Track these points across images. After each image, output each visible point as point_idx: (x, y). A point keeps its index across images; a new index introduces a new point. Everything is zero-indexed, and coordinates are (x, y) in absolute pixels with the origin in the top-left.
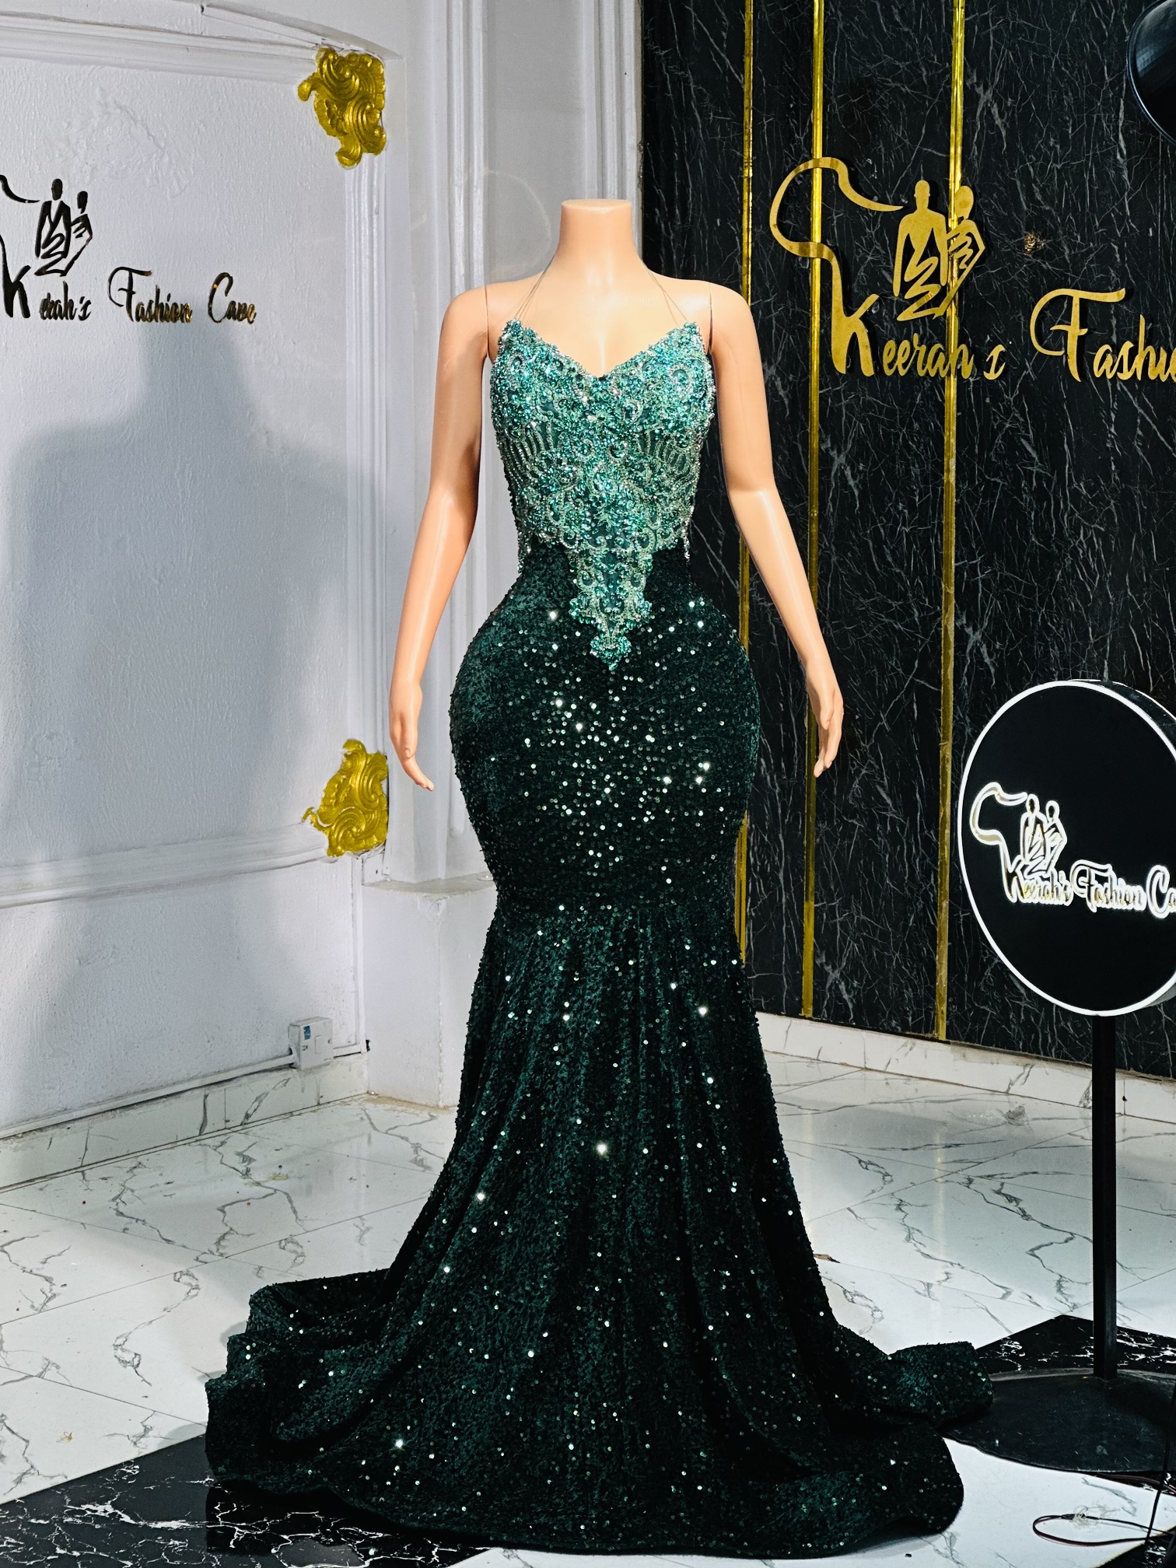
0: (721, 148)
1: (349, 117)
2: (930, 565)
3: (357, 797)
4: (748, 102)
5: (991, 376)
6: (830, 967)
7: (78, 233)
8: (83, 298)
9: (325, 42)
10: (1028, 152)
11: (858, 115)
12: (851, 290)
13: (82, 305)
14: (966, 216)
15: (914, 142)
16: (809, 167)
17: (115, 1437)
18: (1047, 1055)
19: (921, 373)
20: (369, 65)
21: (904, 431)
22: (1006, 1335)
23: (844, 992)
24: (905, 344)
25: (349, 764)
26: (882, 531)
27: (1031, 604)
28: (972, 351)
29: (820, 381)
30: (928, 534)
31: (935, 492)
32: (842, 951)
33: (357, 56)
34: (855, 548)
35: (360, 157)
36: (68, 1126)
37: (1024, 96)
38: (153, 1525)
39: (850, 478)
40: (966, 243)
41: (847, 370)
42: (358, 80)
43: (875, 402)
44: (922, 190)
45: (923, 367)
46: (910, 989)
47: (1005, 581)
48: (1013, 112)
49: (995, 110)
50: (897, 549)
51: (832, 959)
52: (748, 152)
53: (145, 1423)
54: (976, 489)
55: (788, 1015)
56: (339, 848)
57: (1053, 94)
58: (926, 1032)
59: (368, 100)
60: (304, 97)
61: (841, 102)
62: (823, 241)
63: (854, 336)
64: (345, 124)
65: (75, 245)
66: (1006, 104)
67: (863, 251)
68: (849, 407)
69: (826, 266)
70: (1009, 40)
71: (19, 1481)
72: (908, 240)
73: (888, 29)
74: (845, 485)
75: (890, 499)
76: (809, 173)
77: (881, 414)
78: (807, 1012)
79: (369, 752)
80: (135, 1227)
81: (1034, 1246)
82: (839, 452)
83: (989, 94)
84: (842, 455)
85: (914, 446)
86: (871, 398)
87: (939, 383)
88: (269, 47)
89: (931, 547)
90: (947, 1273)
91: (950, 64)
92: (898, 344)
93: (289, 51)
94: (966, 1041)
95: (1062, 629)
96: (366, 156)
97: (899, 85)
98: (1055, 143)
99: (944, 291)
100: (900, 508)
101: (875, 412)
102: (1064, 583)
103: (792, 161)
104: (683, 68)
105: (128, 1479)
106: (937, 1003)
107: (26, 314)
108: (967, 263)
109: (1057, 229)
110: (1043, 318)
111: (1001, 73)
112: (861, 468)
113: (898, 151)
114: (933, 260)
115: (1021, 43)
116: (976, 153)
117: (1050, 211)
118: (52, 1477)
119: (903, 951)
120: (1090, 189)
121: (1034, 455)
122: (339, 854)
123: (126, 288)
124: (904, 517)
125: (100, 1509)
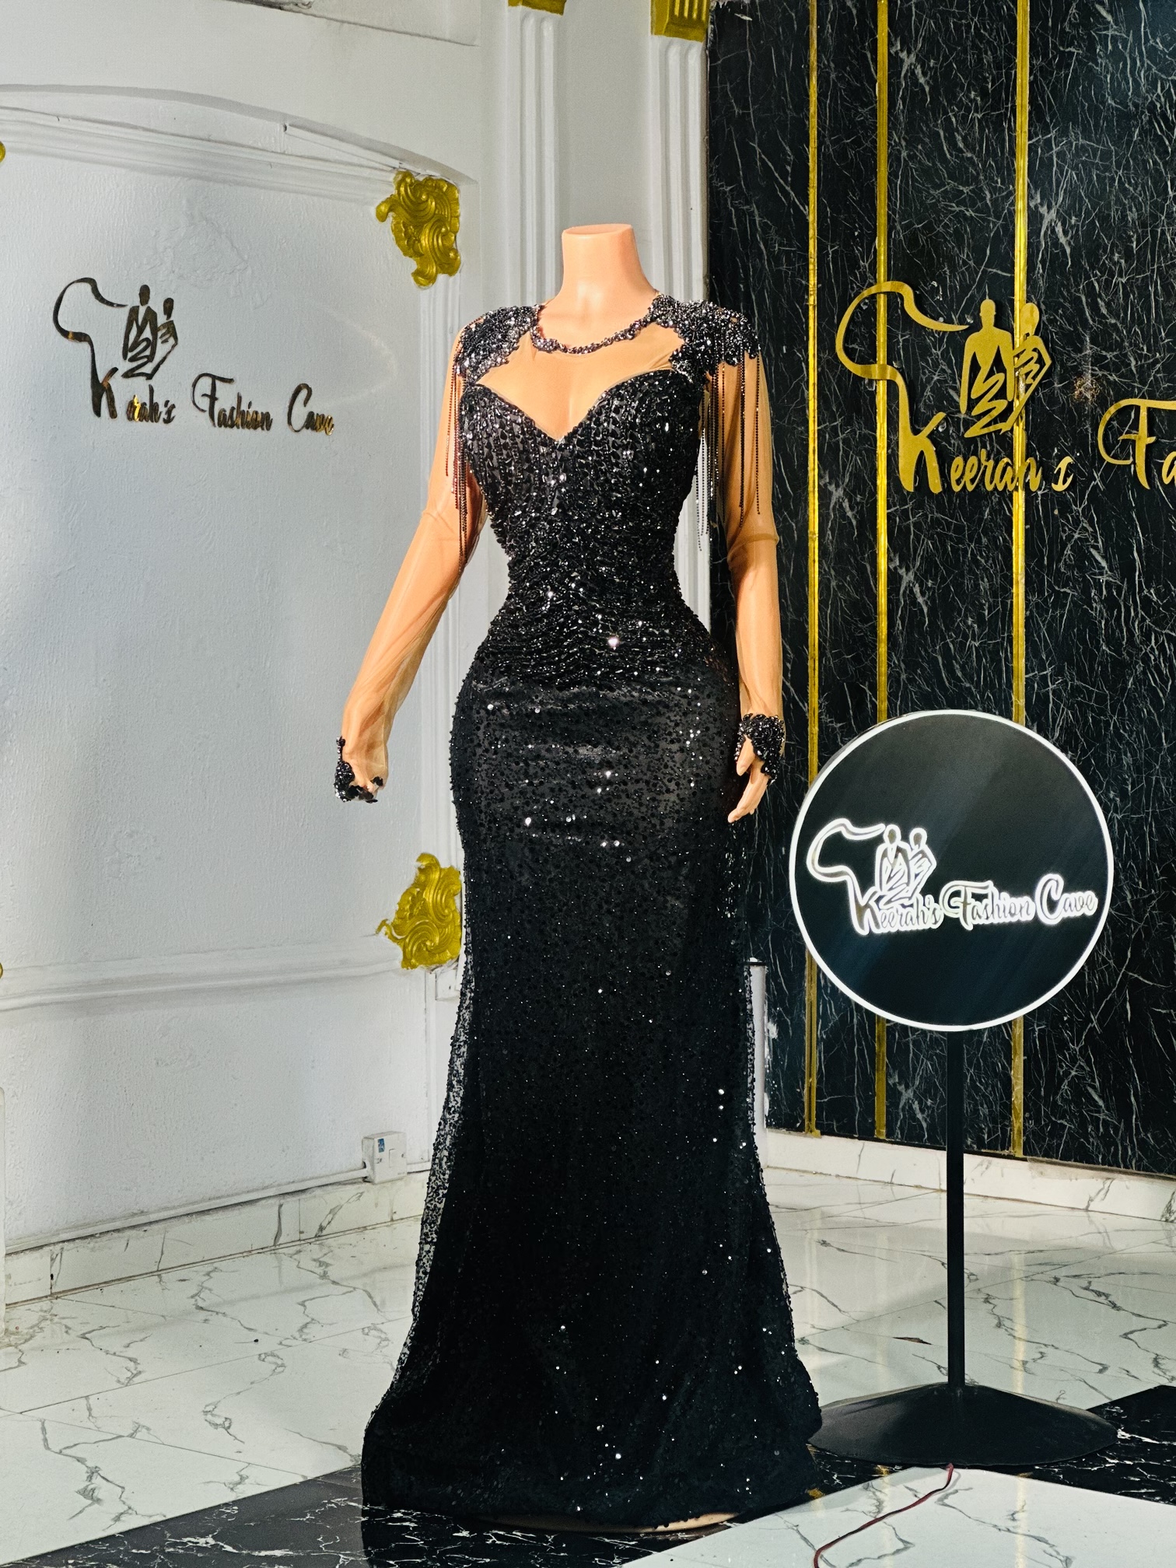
0: (786, 277)
1: (425, 241)
2: (1000, 678)
3: (431, 911)
4: (813, 232)
5: (1059, 487)
6: (903, 1086)
7: (164, 338)
8: (167, 402)
9: (402, 166)
10: (1093, 268)
11: (922, 239)
12: (918, 409)
13: (166, 409)
14: (1032, 331)
15: (979, 263)
16: (873, 292)
17: (211, 1484)
18: (1126, 1167)
19: (990, 488)
20: (445, 189)
21: (972, 546)
22: (1107, 1401)
23: (918, 1111)
24: (973, 460)
25: (423, 878)
26: (951, 646)
27: (1102, 712)
28: (1039, 464)
29: (888, 501)
30: (998, 647)
31: (1004, 604)
32: (915, 1070)
33: (433, 180)
34: (925, 665)
35: (436, 276)
36: (145, 1228)
37: (1088, 214)
38: (256, 1553)
39: (918, 595)
40: (1032, 358)
41: (915, 488)
42: (434, 203)
43: (943, 519)
44: (988, 309)
45: (991, 482)
46: (985, 1106)
47: (1076, 690)
48: (1077, 231)
49: (1059, 229)
50: (967, 663)
51: (905, 1079)
52: (813, 280)
53: (242, 1473)
54: (1045, 601)
55: (860, 1138)
56: (413, 961)
57: (1117, 210)
58: (1003, 1149)
59: (444, 223)
60: (382, 218)
61: (905, 228)
62: (890, 363)
63: (922, 453)
64: (421, 245)
65: (161, 349)
66: (1070, 222)
67: (930, 372)
68: (915, 524)
69: (892, 386)
70: (1072, 160)
71: (117, 1519)
72: (974, 359)
73: (951, 155)
74: (914, 602)
75: (959, 614)
76: (873, 298)
77: (949, 530)
78: (879, 1132)
79: (442, 866)
80: (214, 1318)
81: (1127, 1330)
82: (908, 570)
83: (1053, 214)
84: (910, 573)
85: (983, 561)
86: (939, 515)
87: (1006, 497)
88: (350, 167)
89: (1001, 660)
90: (1041, 1353)
91: (1013, 186)
92: (966, 460)
93: (366, 173)
94: (1043, 1156)
95: (1134, 736)
96: (441, 277)
97: (963, 209)
98: (1120, 258)
99: (1010, 408)
100: (970, 623)
101: (943, 529)
102: (1136, 690)
103: (858, 286)
104: (748, 202)
105: (228, 1517)
106: (1013, 1118)
107: (113, 414)
108: (1034, 378)
109: (1123, 341)
110: (1110, 429)
111: (1065, 193)
112: (930, 585)
113: (963, 273)
114: (1000, 377)
115: (1083, 163)
116: (1041, 271)
117: (1116, 324)
118: (151, 1516)
119: (978, 1067)
120: (1156, 301)
121: (1104, 564)
122: (414, 967)
123: (209, 393)
124: (974, 631)
125: (202, 1541)
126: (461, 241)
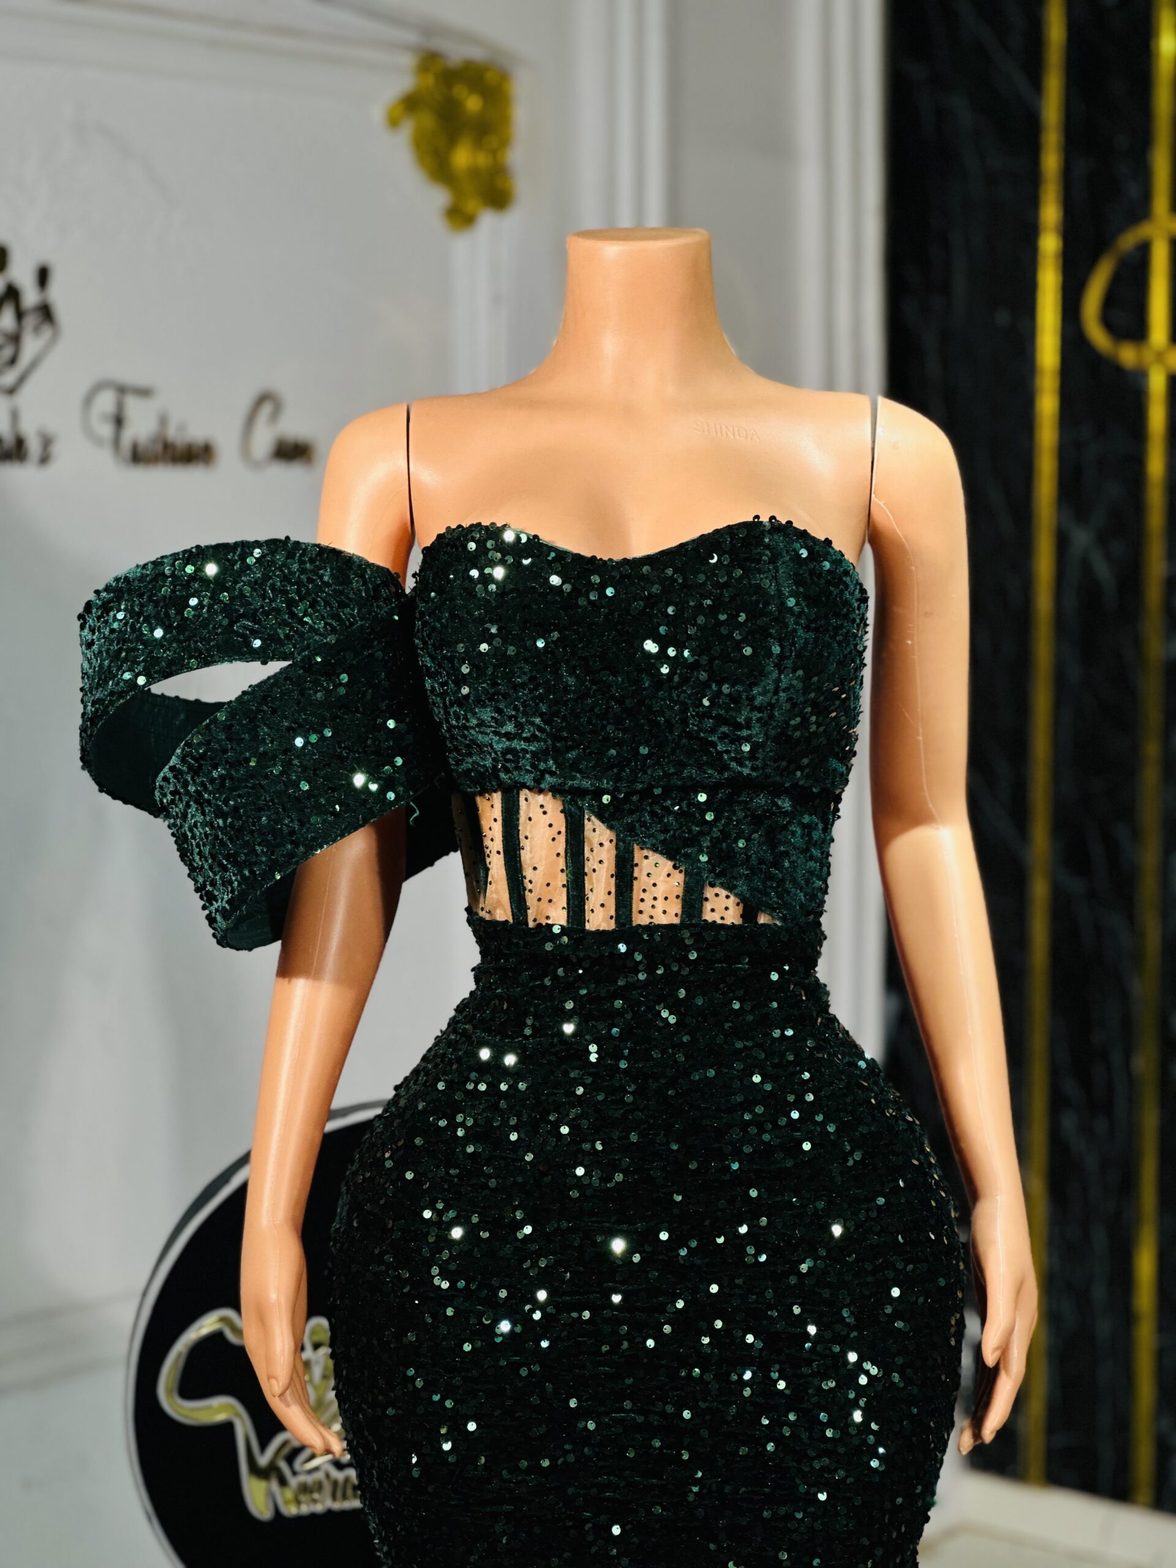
1: (463, 157)
4: (1051, 139)
7: (35, 329)
8: (42, 433)
9: (425, 42)
13: (40, 443)
16: (1147, 235)
20: (492, 79)
33: (473, 65)
35: (478, 214)
42: (476, 102)
55: (1109, 1499)
59: (489, 132)
60: (395, 124)
64: (456, 167)
65: (31, 346)
76: (1147, 243)
96: (485, 216)
103: (1120, 225)
123: (113, 414)
126: (517, 157)
